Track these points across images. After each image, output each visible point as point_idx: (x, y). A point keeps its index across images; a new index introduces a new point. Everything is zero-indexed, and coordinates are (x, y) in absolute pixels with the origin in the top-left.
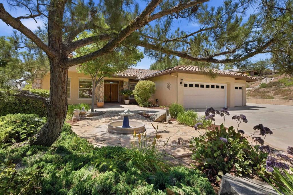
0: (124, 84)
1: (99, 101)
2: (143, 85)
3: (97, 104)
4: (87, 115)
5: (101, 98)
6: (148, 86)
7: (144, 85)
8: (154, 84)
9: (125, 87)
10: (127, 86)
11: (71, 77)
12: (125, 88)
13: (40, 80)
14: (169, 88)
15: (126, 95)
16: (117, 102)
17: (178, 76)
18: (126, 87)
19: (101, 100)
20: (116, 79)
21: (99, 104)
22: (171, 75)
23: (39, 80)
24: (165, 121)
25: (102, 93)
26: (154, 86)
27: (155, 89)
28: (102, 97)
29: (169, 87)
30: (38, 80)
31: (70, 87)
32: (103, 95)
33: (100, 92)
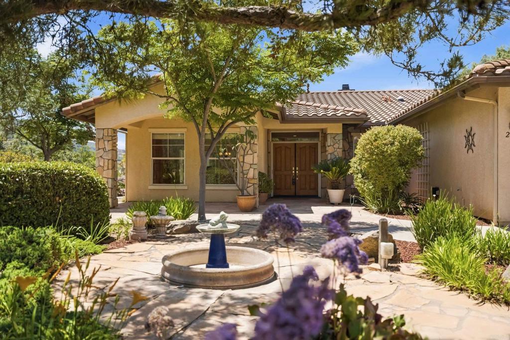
0: (329, 142)
1: (245, 192)
2: (376, 140)
3: (238, 200)
4: (176, 228)
5: (249, 185)
6: (392, 144)
7: (379, 142)
8: (419, 136)
9: (330, 150)
10: (336, 146)
11: (186, 129)
12: (331, 154)
13: (110, 142)
14: (470, 148)
15: (330, 175)
16: (316, 196)
17: (497, 102)
18: (334, 149)
19: (250, 190)
20: (309, 128)
21: (243, 201)
22: (466, 98)
23: (108, 141)
24: (377, 261)
25: (252, 170)
26: (418, 142)
27: (420, 154)
28: (253, 181)
29: (470, 145)
30: (106, 143)
31: (183, 157)
32: (257, 176)
33: (246, 167)
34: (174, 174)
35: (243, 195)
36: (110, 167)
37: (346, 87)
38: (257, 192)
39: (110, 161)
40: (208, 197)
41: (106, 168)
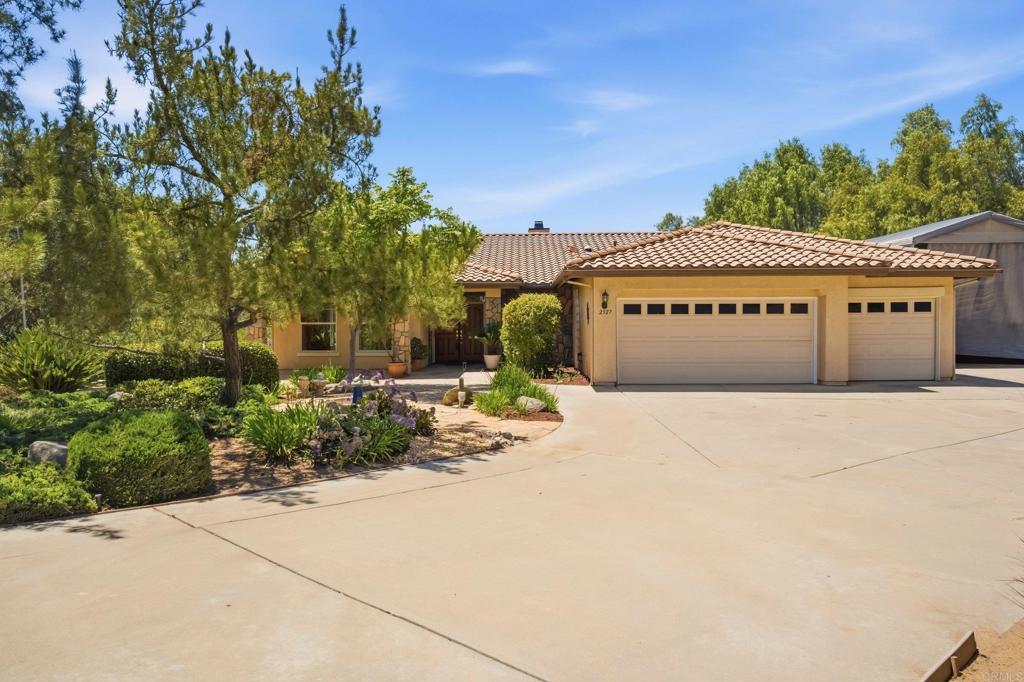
0: (488, 305)
1: (396, 359)
3: (389, 367)
5: (401, 352)
9: (488, 314)
10: (495, 310)
12: (489, 319)
17: (592, 286)
18: (493, 314)
19: (402, 357)
21: (394, 368)
25: (403, 338)
28: (405, 349)
31: (334, 321)
32: (408, 343)
33: (397, 335)
34: (323, 335)
35: (394, 362)
36: (261, 335)
37: (539, 226)
38: (410, 360)
39: (261, 330)
40: (358, 364)
41: (256, 336)
